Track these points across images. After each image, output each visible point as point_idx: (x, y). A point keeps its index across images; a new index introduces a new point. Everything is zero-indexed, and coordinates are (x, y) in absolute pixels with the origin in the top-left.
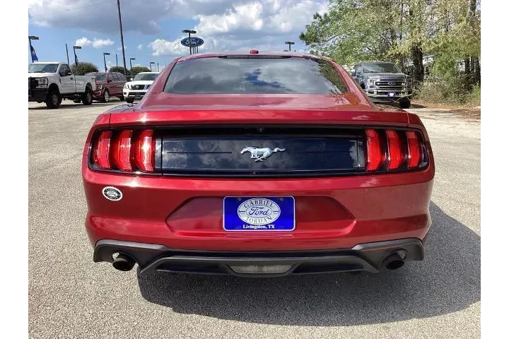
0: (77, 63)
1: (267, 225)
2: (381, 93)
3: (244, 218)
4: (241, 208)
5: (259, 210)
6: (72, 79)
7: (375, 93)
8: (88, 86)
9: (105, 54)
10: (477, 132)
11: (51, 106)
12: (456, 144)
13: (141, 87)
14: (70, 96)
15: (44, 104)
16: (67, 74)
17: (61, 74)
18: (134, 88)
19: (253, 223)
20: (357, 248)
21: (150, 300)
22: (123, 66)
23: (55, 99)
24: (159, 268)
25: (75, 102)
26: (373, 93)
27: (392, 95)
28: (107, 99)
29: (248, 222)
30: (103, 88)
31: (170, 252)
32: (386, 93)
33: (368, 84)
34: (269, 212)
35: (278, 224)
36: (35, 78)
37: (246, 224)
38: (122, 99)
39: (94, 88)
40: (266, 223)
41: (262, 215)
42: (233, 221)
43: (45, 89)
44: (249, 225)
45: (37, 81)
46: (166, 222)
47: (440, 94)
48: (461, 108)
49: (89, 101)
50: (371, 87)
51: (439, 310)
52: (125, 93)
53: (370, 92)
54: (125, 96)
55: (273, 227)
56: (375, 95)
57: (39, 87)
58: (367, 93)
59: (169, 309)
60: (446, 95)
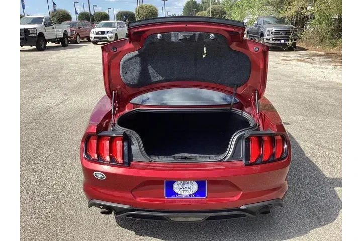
0: (55, 10)
1: (190, 195)
2: (275, 40)
3: (176, 191)
4: (175, 185)
5: (186, 186)
6: (53, 28)
7: (271, 39)
8: (65, 33)
9: (75, 2)
10: (340, 76)
11: (40, 49)
12: (323, 89)
13: (103, 33)
14: (53, 40)
15: (34, 47)
16: (50, 25)
17: (46, 25)
18: (98, 33)
19: (182, 194)
20: (243, 207)
21: (121, 226)
22: (89, 12)
23: (42, 43)
24: (128, 216)
25: (56, 43)
26: (269, 40)
27: (283, 41)
28: (78, 41)
29: (179, 193)
30: (75, 33)
31: (133, 209)
32: (279, 40)
33: (266, 33)
34: (191, 188)
35: (196, 194)
36: (27, 29)
37: (178, 194)
38: (89, 41)
39: (69, 34)
40: (189, 194)
41: (187, 189)
42: (171, 193)
43: (35, 37)
44: (180, 195)
45: (29, 31)
46: (131, 193)
47: (318, 39)
48: (332, 51)
49: (66, 43)
50: (268, 35)
51: (291, 234)
52: (92, 37)
53: (267, 39)
54: (92, 39)
55: (194, 196)
56: (271, 41)
57: (31, 35)
58: (265, 39)
59: (133, 233)
60: (322, 40)
